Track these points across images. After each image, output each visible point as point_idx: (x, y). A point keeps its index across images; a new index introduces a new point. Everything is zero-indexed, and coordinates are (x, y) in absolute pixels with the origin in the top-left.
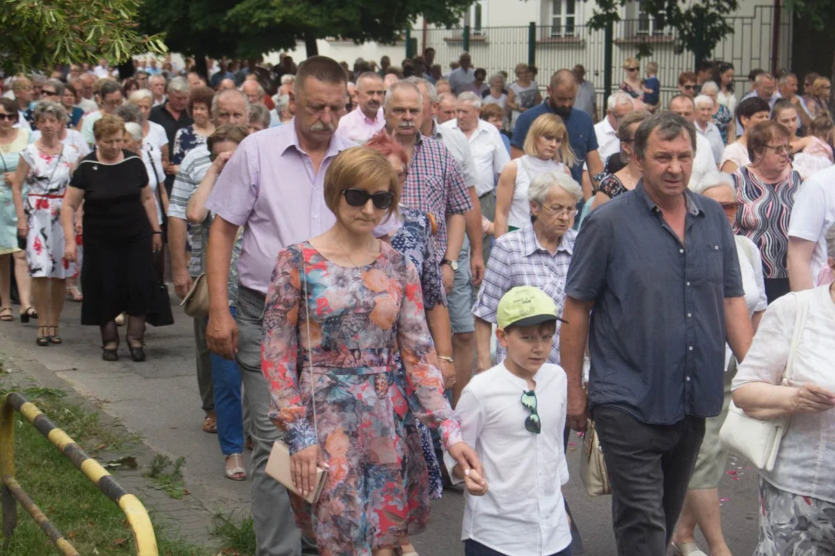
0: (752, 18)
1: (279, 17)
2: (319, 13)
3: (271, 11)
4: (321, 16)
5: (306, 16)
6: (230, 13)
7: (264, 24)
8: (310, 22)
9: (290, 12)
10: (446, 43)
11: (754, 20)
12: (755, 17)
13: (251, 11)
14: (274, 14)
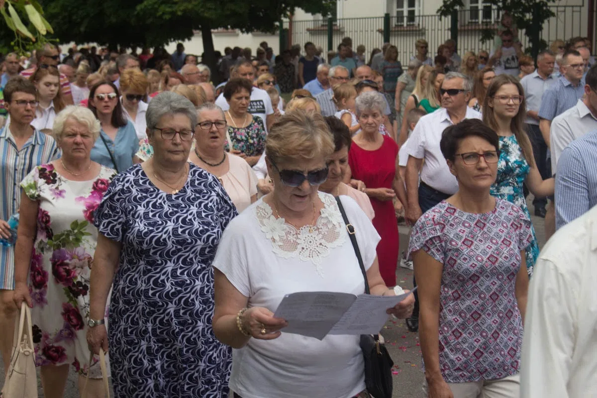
0: (580, 6)
1: (180, 11)
2: (213, 7)
3: (173, 5)
4: (215, 9)
5: (202, 10)
6: (139, 8)
7: (167, 17)
8: (206, 15)
9: (190, 6)
10: (308, 33)
11: (582, 8)
12: (583, 6)
13: (156, 6)
14: (175, 8)
